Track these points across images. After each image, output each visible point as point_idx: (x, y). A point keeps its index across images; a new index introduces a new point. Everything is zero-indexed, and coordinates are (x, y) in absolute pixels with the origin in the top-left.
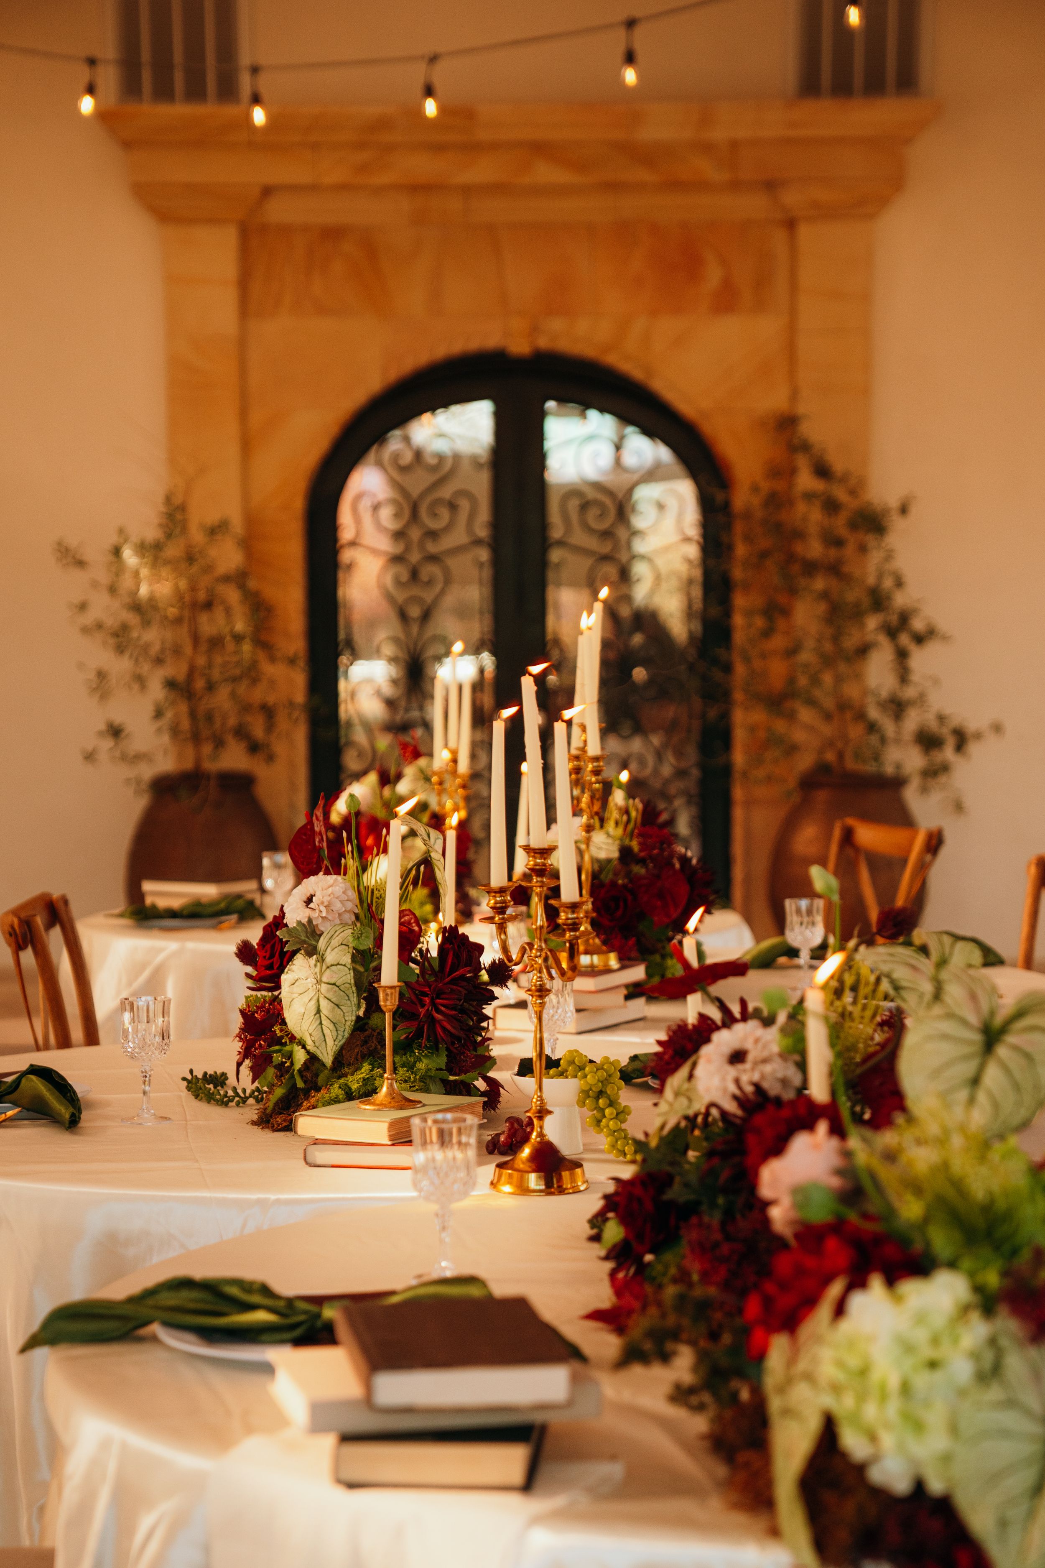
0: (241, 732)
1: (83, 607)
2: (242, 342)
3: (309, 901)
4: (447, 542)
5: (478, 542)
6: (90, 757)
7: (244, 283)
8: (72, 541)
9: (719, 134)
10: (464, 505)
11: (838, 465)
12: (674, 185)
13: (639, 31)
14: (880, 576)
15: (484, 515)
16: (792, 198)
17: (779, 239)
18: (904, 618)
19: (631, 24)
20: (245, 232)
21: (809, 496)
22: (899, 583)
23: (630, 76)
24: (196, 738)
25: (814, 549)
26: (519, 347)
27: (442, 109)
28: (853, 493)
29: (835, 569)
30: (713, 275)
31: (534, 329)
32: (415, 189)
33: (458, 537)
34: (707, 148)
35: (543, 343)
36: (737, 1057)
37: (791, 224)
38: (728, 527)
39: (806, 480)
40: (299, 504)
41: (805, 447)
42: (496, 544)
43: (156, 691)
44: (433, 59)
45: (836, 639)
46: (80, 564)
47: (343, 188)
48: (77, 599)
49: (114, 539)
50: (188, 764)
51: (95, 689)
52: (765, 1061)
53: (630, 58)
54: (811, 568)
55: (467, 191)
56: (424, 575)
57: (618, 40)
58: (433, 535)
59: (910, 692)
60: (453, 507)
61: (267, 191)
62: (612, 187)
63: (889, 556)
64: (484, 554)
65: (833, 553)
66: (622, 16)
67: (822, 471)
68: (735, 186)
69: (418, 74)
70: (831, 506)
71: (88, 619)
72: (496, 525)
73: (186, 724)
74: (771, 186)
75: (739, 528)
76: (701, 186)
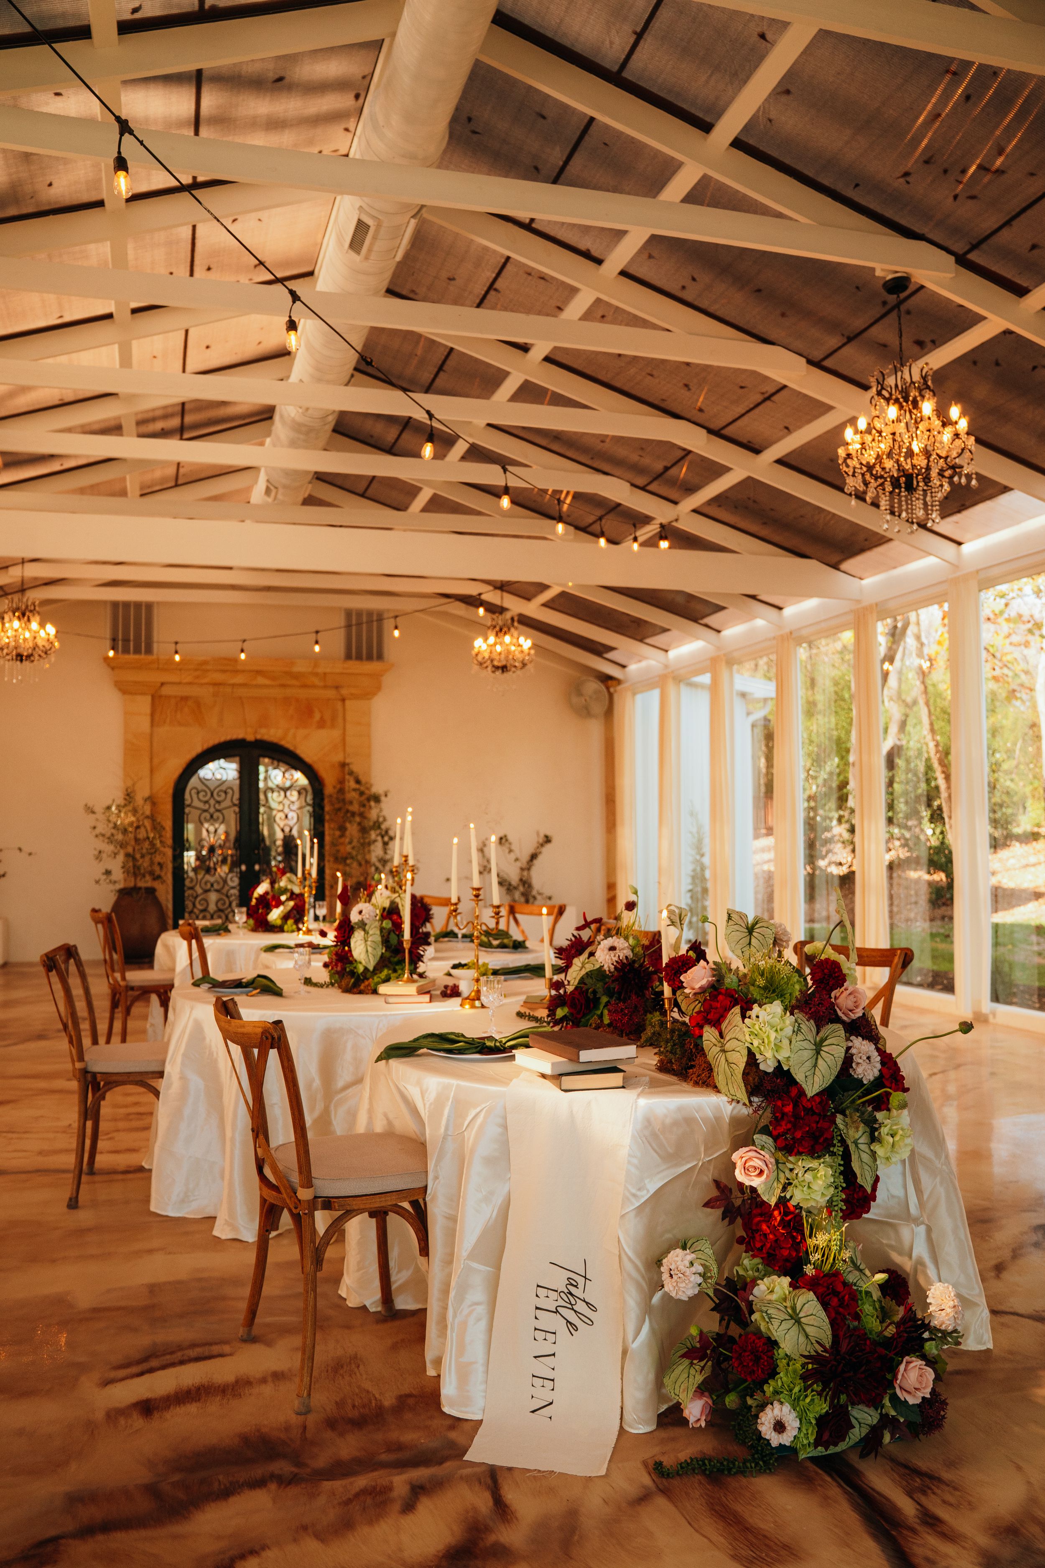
0: (152, 873)
1: (95, 828)
2: (151, 735)
3: (360, 912)
4: (223, 805)
5: (235, 805)
6: (97, 882)
7: (152, 715)
8: (90, 804)
9: (320, 670)
10: (230, 792)
11: (363, 779)
12: (305, 686)
13: (319, 634)
14: (378, 817)
15: (237, 795)
16: (344, 692)
17: (339, 705)
18: (387, 832)
19: (317, 632)
20: (153, 697)
21: (354, 790)
22: (385, 820)
23: (317, 648)
24: (135, 875)
25: (355, 808)
26: (250, 738)
27: (247, 657)
28: (368, 789)
29: (362, 815)
30: (317, 716)
31: (256, 732)
32: (215, 684)
33: (227, 803)
34: (316, 674)
35: (259, 737)
36: (612, 948)
37: (343, 700)
38: (322, 799)
39: (352, 784)
40: (171, 791)
41: (351, 773)
42: (240, 806)
43: (121, 858)
44: (244, 641)
45: (364, 838)
46: (93, 812)
47: (190, 683)
48: (93, 825)
49: (109, 802)
50: (132, 884)
51: (97, 858)
52: (623, 949)
53: (317, 642)
54: (353, 814)
55: (233, 685)
56: (215, 816)
57: (313, 637)
58: (219, 802)
59: (388, 857)
60: (226, 793)
61: (162, 684)
62: (283, 686)
63: (381, 810)
64: (237, 809)
65: (362, 809)
66: (314, 630)
67: (358, 782)
68: (325, 687)
69: (239, 645)
70: (362, 794)
71: (97, 831)
72: (240, 799)
73: (132, 870)
74: (337, 688)
75: (326, 801)
76: (314, 686)
